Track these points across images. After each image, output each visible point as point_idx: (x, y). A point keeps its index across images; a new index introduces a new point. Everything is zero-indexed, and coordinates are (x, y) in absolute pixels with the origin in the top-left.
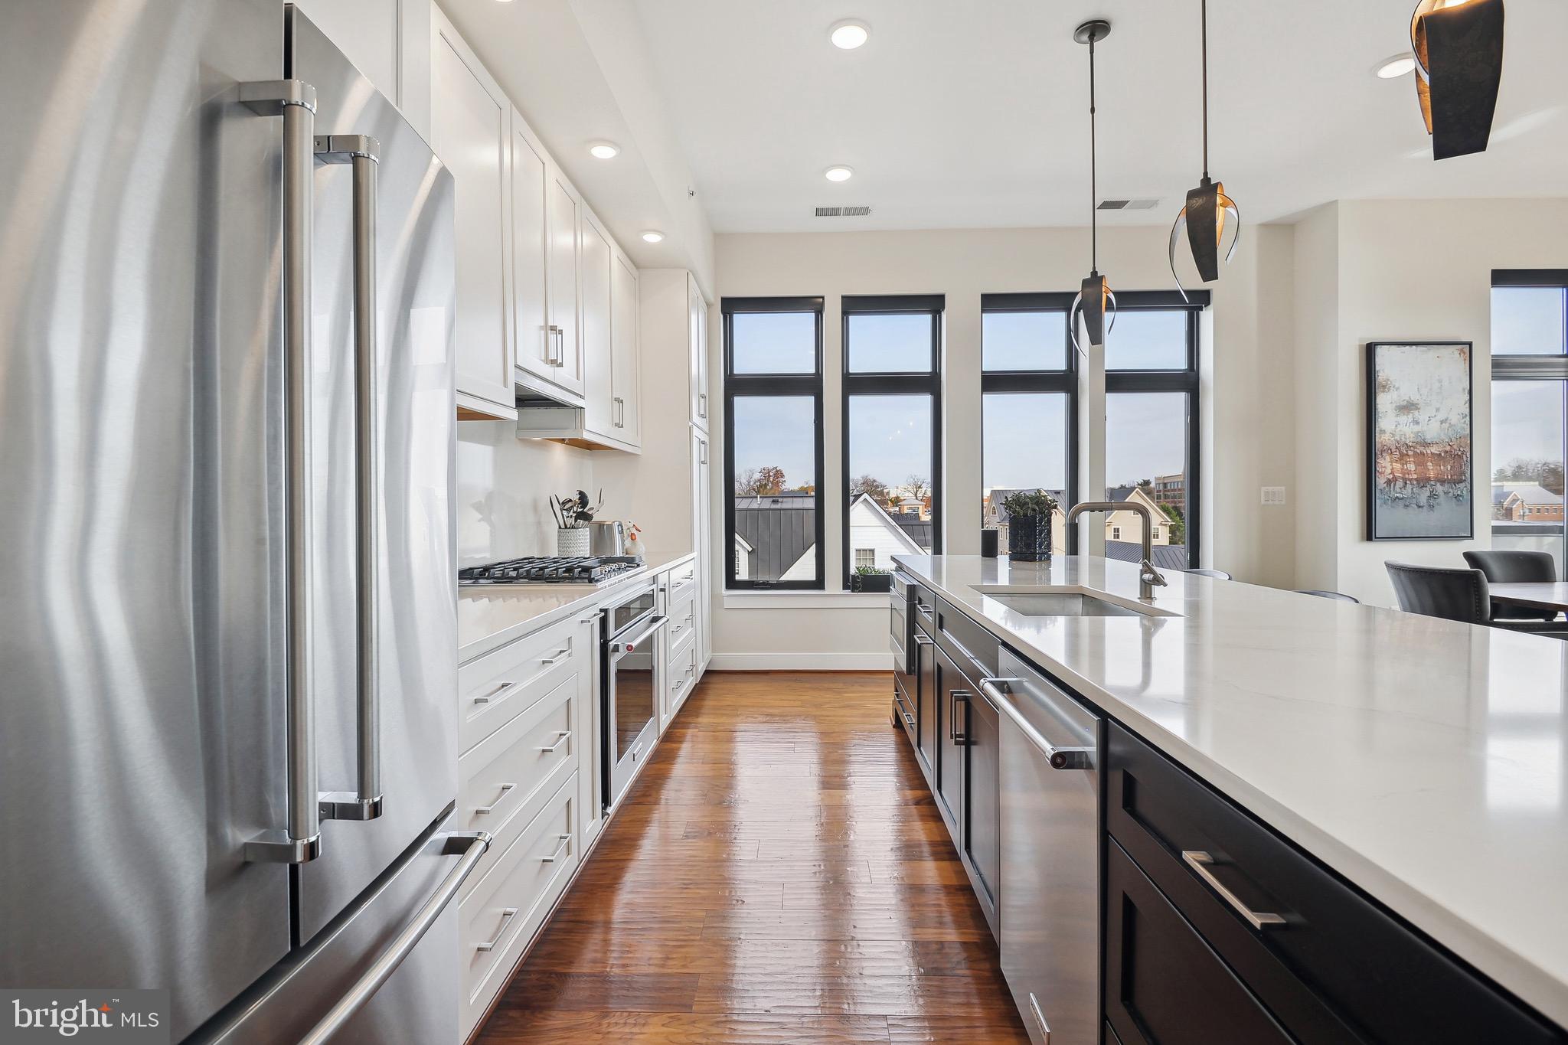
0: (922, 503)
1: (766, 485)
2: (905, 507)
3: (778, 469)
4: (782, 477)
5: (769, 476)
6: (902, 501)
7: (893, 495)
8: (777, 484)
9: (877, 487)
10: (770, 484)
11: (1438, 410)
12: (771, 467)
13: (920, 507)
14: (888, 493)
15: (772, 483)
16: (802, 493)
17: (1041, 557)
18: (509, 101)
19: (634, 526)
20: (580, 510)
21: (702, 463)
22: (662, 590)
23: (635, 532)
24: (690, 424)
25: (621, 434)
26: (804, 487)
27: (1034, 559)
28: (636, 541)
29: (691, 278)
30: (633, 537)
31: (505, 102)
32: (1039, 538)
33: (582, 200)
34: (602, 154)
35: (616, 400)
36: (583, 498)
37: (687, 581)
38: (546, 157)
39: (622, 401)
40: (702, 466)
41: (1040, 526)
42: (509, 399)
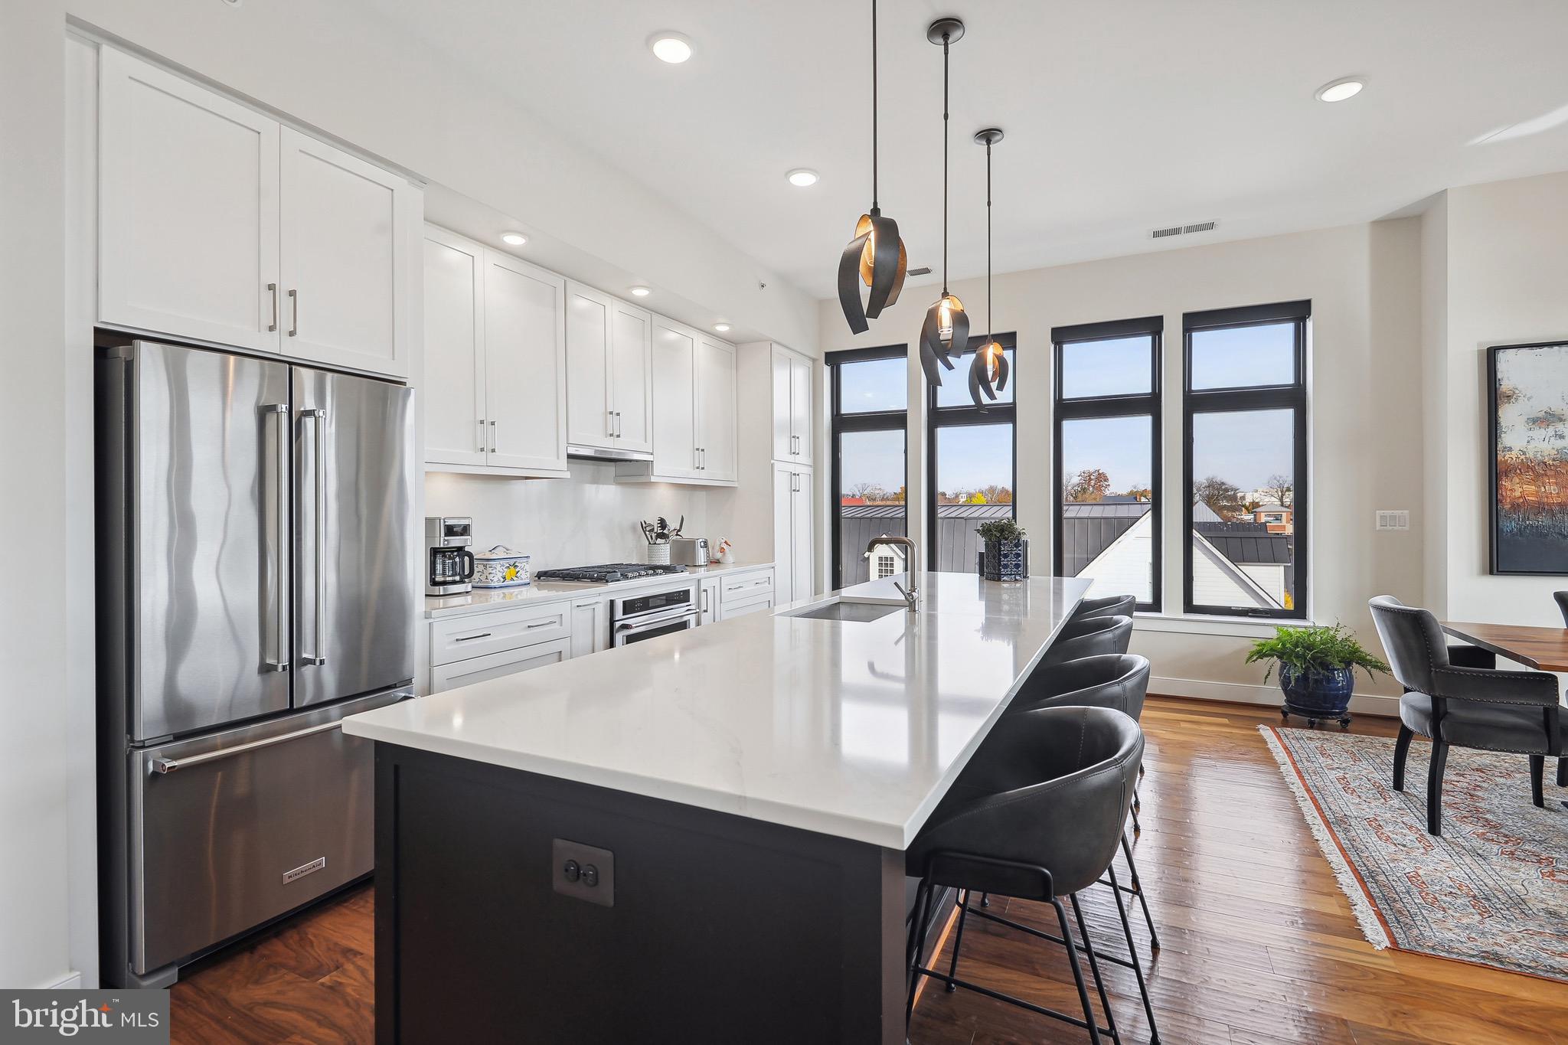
0: (1289, 510)
1: (1084, 490)
2: (1263, 515)
3: (1100, 472)
4: (1105, 481)
5: (1090, 479)
6: (1259, 506)
7: (1248, 501)
8: (1099, 488)
9: (1227, 490)
10: (1091, 489)
12: (1092, 470)
13: (1284, 515)
14: (1243, 498)
15: (1093, 487)
16: (1136, 498)
17: (1005, 578)
18: (566, 278)
19: (726, 542)
20: (661, 532)
21: (794, 490)
22: (705, 591)
23: (725, 546)
24: (772, 461)
25: (703, 474)
26: (1137, 492)
27: (999, 580)
28: (724, 554)
29: (775, 346)
30: (722, 550)
31: (559, 282)
32: (1004, 561)
33: (655, 317)
34: (640, 293)
35: (698, 449)
36: (663, 524)
37: (759, 586)
38: (607, 300)
39: (703, 450)
40: (793, 493)
41: (1004, 550)
42: (559, 466)
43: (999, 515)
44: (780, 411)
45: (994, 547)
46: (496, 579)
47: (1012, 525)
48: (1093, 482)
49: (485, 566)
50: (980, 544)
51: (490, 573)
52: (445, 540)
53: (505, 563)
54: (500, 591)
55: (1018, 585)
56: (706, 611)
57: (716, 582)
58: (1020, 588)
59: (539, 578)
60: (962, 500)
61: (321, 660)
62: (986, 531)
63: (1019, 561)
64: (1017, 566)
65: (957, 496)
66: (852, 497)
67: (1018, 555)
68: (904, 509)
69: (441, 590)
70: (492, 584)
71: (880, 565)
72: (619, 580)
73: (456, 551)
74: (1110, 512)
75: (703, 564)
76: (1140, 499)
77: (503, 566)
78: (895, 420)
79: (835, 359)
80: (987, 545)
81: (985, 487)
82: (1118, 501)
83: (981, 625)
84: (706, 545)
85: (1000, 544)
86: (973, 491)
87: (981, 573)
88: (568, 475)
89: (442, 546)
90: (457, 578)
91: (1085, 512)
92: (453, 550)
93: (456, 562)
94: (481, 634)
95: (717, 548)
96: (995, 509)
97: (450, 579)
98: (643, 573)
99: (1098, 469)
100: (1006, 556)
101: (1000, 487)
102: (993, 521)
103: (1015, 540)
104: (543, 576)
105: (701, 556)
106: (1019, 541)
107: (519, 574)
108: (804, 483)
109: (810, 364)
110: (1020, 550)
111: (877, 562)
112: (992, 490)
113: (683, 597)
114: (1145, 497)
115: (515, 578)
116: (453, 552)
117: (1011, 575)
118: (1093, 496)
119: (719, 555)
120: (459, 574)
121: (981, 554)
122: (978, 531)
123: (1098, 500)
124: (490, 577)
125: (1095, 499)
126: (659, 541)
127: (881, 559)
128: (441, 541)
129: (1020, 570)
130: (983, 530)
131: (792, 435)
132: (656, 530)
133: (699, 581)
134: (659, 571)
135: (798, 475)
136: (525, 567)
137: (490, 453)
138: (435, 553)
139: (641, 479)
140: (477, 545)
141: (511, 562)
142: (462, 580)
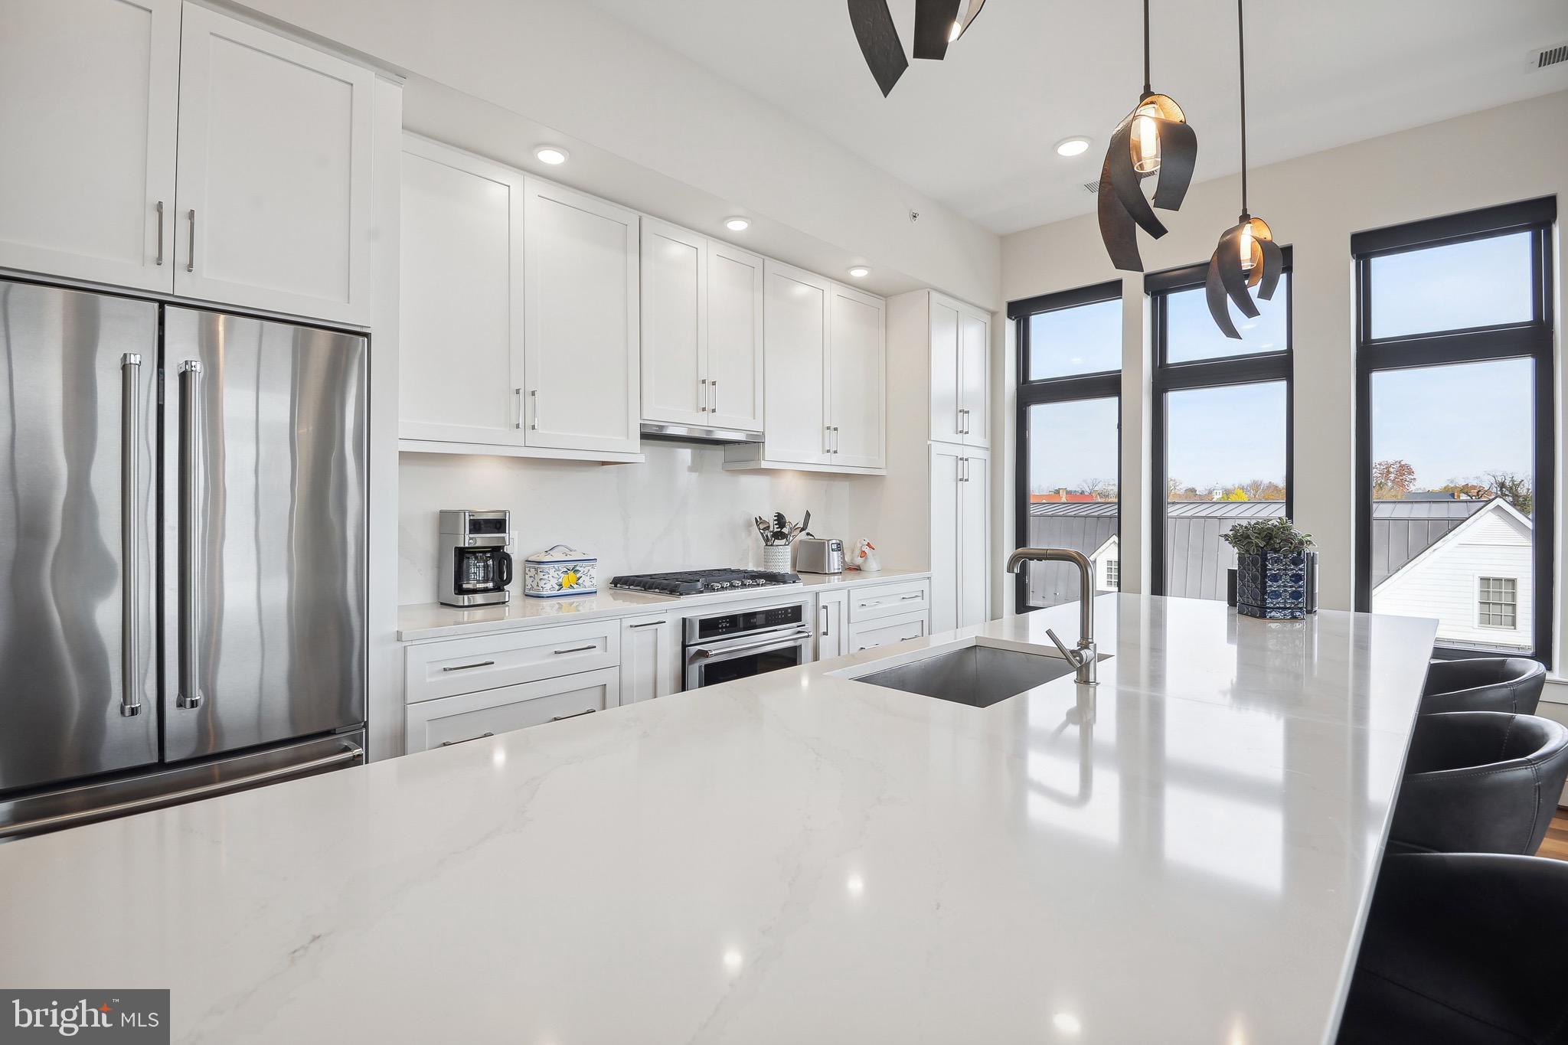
3: (1402, 463)
4: (1410, 474)
5: (1389, 472)
8: (1400, 482)
10: (1390, 484)
12: (1391, 461)
15: (1393, 481)
16: (1453, 495)
17: (1273, 614)
18: (641, 214)
19: (868, 545)
20: (777, 530)
21: (961, 480)
22: (825, 607)
23: (867, 549)
24: (929, 442)
25: (836, 459)
26: (1456, 487)
27: (1263, 616)
28: (866, 558)
29: (934, 295)
30: (863, 554)
31: (632, 218)
32: (1272, 586)
33: (768, 261)
34: (737, 226)
35: (828, 428)
36: (780, 520)
37: (906, 602)
38: (700, 242)
39: (836, 429)
40: (960, 483)
41: (1273, 568)
42: (631, 447)
43: (1264, 514)
44: (942, 381)
45: (1254, 563)
46: (549, 586)
47: (1288, 529)
48: (1392, 476)
49: (536, 570)
50: (1230, 557)
51: (541, 579)
52: (470, 539)
53: (562, 567)
54: (555, 601)
55: (1298, 626)
56: (826, 634)
57: (842, 596)
58: (1300, 631)
59: (616, 586)
60: (1216, 497)
61: (192, 702)
62: (1240, 538)
63: (1300, 587)
64: (1296, 595)
65: (1210, 492)
66: (1081, 493)
67: (1297, 578)
68: (1117, 507)
69: (466, 599)
70: (545, 593)
72: (702, 592)
73: (488, 552)
74: (1421, 511)
75: (836, 571)
76: (1459, 497)
77: (559, 570)
78: (1106, 385)
79: (1021, 311)
80: (1241, 560)
81: (1246, 481)
82: (1431, 498)
83: (1229, 686)
84: (839, 547)
85: (1266, 559)
86: (1229, 486)
87: (1232, 602)
88: (641, 458)
89: (467, 545)
90: (490, 585)
91: (1402, 511)
92: (483, 550)
93: (488, 566)
94: (484, 662)
95: (857, 552)
96: (1259, 507)
97: (481, 586)
98: (738, 583)
99: (1398, 460)
100: (1275, 578)
101: (1266, 481)
102: (1253, 522)
103: (1292, 552)
104: (618, 582)
105: (834, 561)
106: (1299, 554)
107: (580, 581)
108: (977, 471)
109: (987, 318)
110: (1301, 570)
112: (1256, 486)
113: (793, 615)
114: (1467, 493)
115: (575, 586)
116: (485, 552)
117: (1285, 608)
118: (1393, 492)
119: (859, 561)
120: (493, 579)
121: (1232, 573)
122: (1226, 537)
123: (1399, 497)
124: (542, 583)
125: (1396, 496)
126: (777, 542)
128: (467, 540)
129: (1302, 603)
130: (1235, 536)
131: (959, 409)
132: (771, 529)
133: (817, 594)
134: (762, 581)
135: (967, 460)
136: (593, 572)
137: (529, 431)
138: (462, 554)
139: (752, 465)
140: (518, 545)
141: (571, 565)
142: (499, 588)
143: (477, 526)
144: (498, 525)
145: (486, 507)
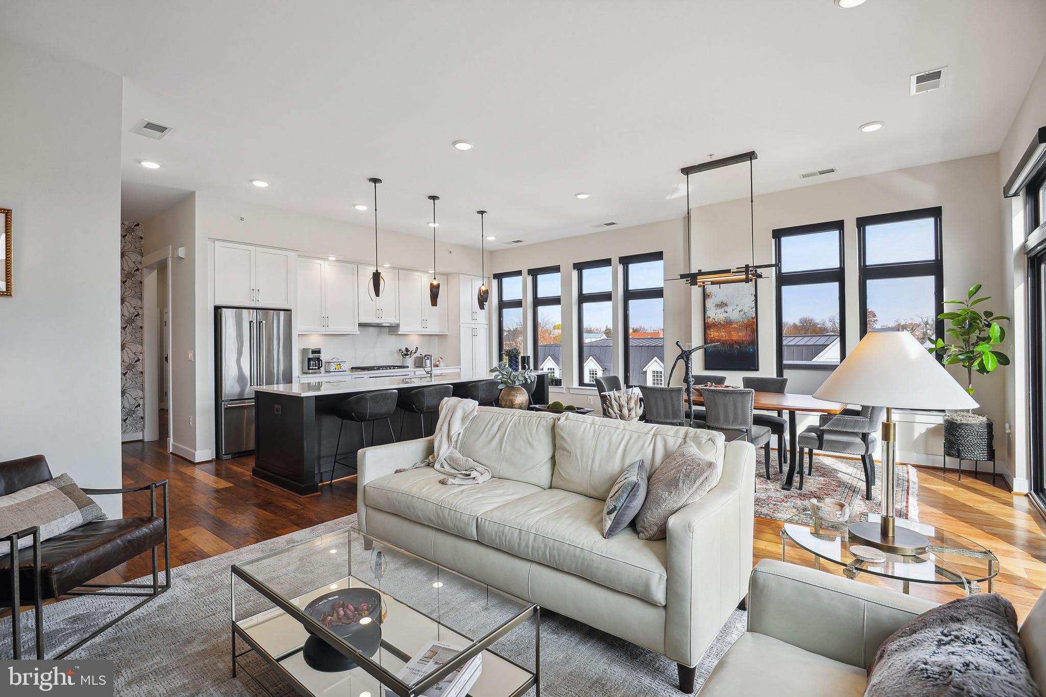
11: (737, 305)
18: (358, 264)
19: (441, 357)
20: (407, 353)
21: (474, 336)
23: (440, 359)
24: (460, 323)
28: (440, 363)
30: (439, 361)
33: (400, 270)
34: (387, 266)
35: (424, 320)
36: (407, 350)
39: (427, 320)
42: (355, 330)
46: (332, 369)
49: (329, 364)
51: (330, 367)
54: (334, 372)
69: (311, 371)
70: (331, 371)
71: (654, 376)
77: (335, 364)
79: (499, 277)
88: (359, 333)
90: (317, 368)
92: (315, 358)
93: (316, 363)
95: (437, 360)
97: (314, 368)
104: (353, 368)
107: (341, 368)
108: (481, 332)
109: (485, 279)
111: (652, 374)
119: (438, 363)
120: (317, 366)
126: (406, 356)
127: (654, 372)
128: (311, 356)
131: (473, 312)
132: (404, 352)
135: (477, 329)
136: (345, 365)
137: (327, 327)
138: (309, 360)
139: (396, 333)
140: (324, 357)
141: (338, 363)
142: (319, 368)
143: (314, 352)
144: (319, 352)
145: (314, 347)
